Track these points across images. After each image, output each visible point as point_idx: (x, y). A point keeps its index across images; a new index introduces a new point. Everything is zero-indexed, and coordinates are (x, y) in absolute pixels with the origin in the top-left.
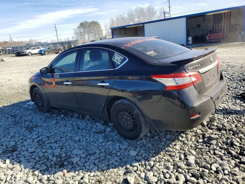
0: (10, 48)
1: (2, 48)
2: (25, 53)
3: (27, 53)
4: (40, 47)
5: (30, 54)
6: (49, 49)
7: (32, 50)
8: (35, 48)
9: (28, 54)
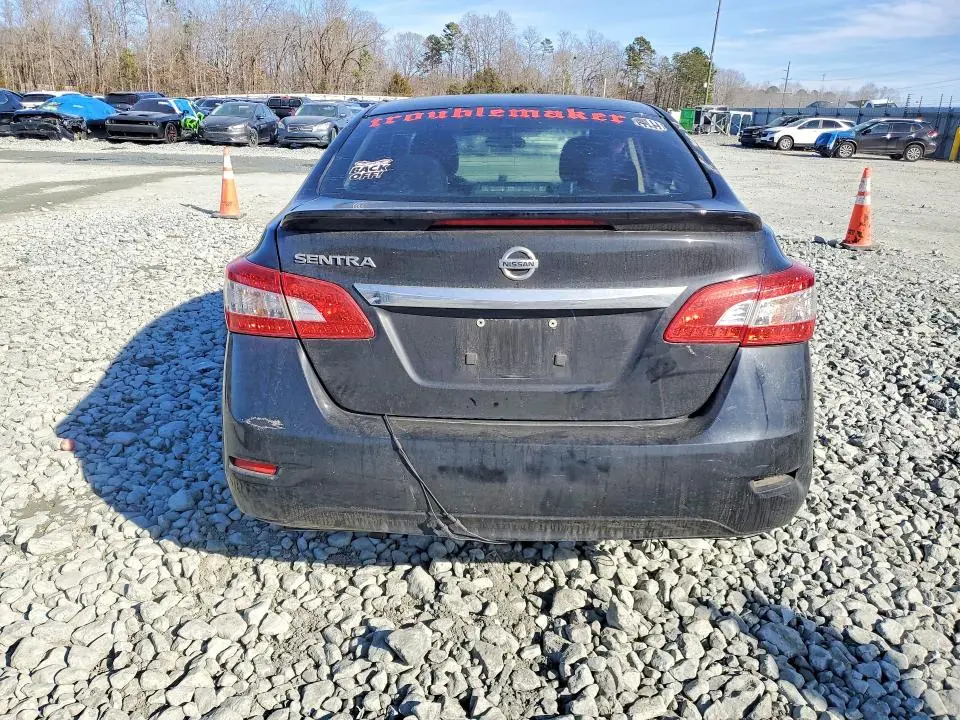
0: (742, 114)
1: (720, 109)
2: (767, 139)
3: (776, 141)
4: (838, 120)
5: (786, 144)
6: (864, 134)
7: (799, 128)
8: (817, 122)
9: (778, 143)
